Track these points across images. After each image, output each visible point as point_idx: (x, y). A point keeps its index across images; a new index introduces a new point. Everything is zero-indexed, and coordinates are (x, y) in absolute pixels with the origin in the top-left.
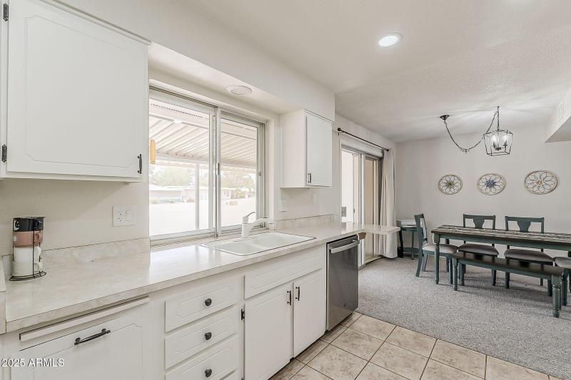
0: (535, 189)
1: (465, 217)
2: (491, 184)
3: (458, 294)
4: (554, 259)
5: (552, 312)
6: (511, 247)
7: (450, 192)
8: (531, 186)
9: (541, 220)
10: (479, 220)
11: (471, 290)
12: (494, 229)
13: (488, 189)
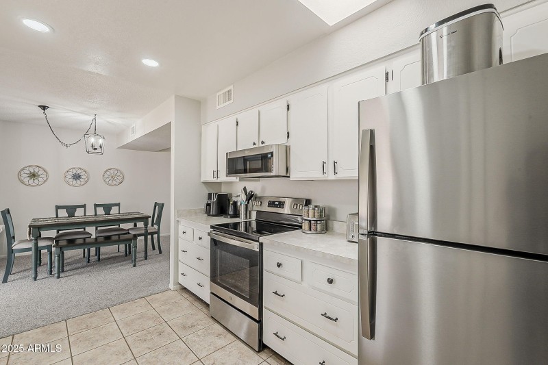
0: (110, 182)
1: (58, 208)
2: (77, 177)
3: (62, 280)
4: (128, 230)
5: (132, 265)
6: (99, 228)
7: (34, 184)
8: (107, 180)
9: (118, 205)
10: (71, 210)
11: (72, 272)
12: (85, 215)
13: (75, 181)
